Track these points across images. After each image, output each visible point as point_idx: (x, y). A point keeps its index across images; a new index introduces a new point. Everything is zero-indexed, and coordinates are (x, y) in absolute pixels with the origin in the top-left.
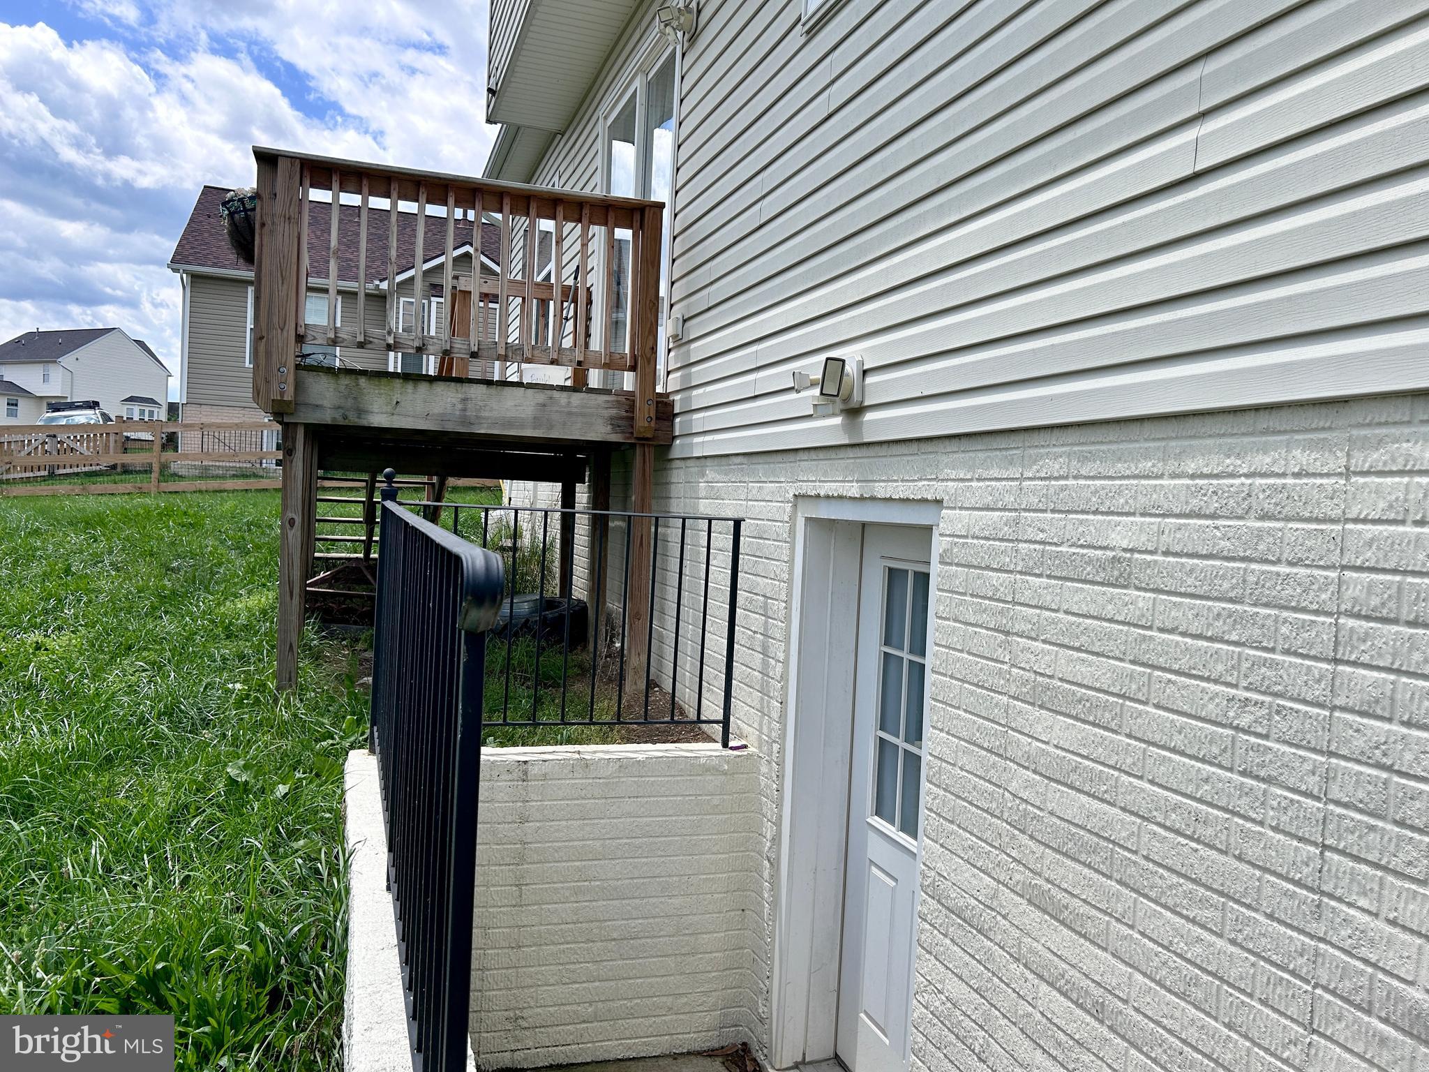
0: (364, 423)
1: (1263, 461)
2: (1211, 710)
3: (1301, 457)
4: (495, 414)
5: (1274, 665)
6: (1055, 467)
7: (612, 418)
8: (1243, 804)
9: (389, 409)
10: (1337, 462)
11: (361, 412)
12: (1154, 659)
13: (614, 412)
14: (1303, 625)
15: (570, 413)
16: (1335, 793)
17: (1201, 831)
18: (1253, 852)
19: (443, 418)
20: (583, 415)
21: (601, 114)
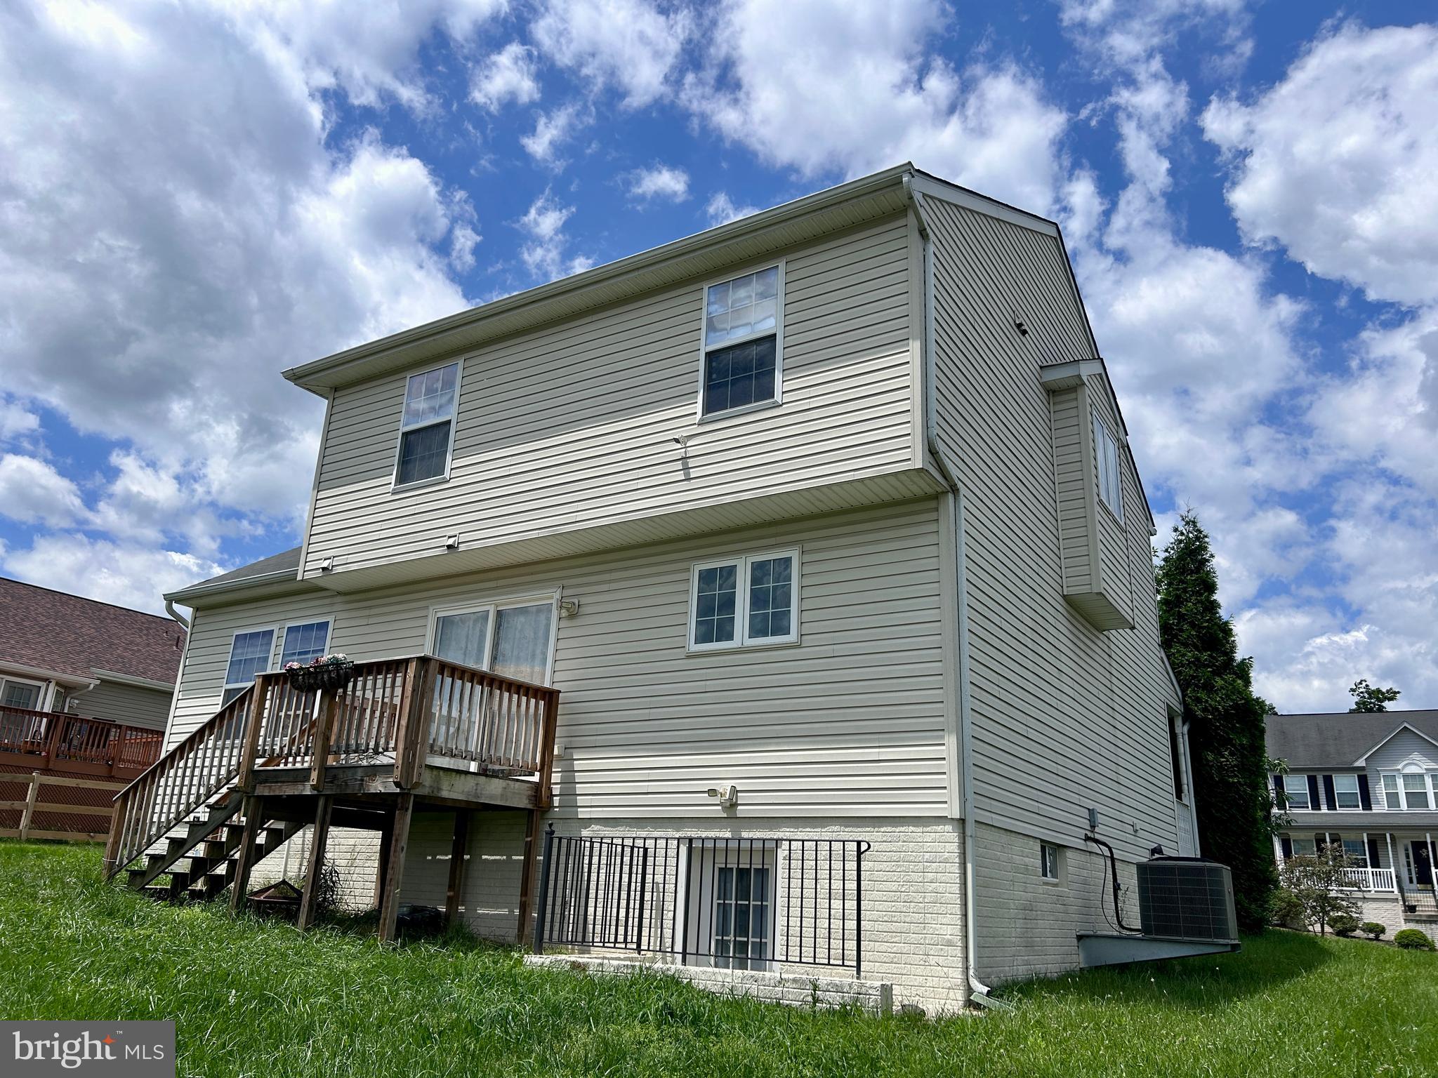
0: (439, 795)
1: (902, 829)
2: (894, 889)
3: (911, 828)
4: (487, 792)
5: (909, 875)
6: (835, 828)
7: (529, 796)
8: (904, 910)
9: (449, 788)
10: (920, 829)
11: (439, 789)
12: (875, 879)
13: (530, 792)
14: (915, 866)
15: (514, 793)
16: (926, 901)
17: (893, 919)
18: (908, 920)
19: (468, 794)
20: (519, 794)
21: (431, 608)
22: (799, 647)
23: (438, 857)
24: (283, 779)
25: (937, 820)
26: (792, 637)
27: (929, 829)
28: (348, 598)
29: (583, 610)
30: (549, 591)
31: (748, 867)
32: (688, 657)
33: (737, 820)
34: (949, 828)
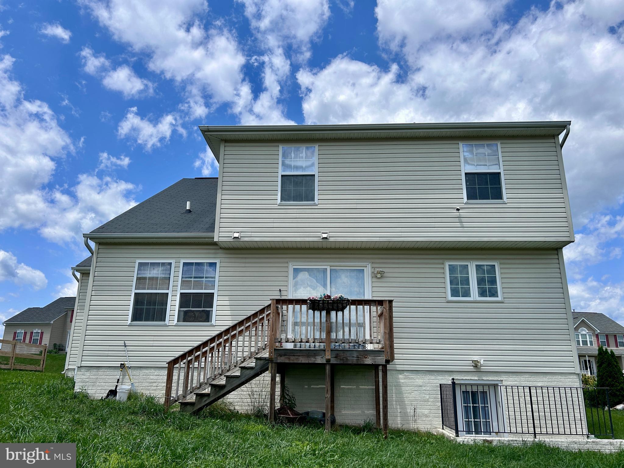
21: (290, 264)
22: (503, 303)
23: (312, 386)
24: (298, 354)
25: (570, 374)
26: (499, 299)
27: (567, 377)
28: (227, 251)
29: (385, 275)
30: (366, 264)
31: (477, 390)
32: (447, 302)
33: (481, 373)
34: (575, 377)
